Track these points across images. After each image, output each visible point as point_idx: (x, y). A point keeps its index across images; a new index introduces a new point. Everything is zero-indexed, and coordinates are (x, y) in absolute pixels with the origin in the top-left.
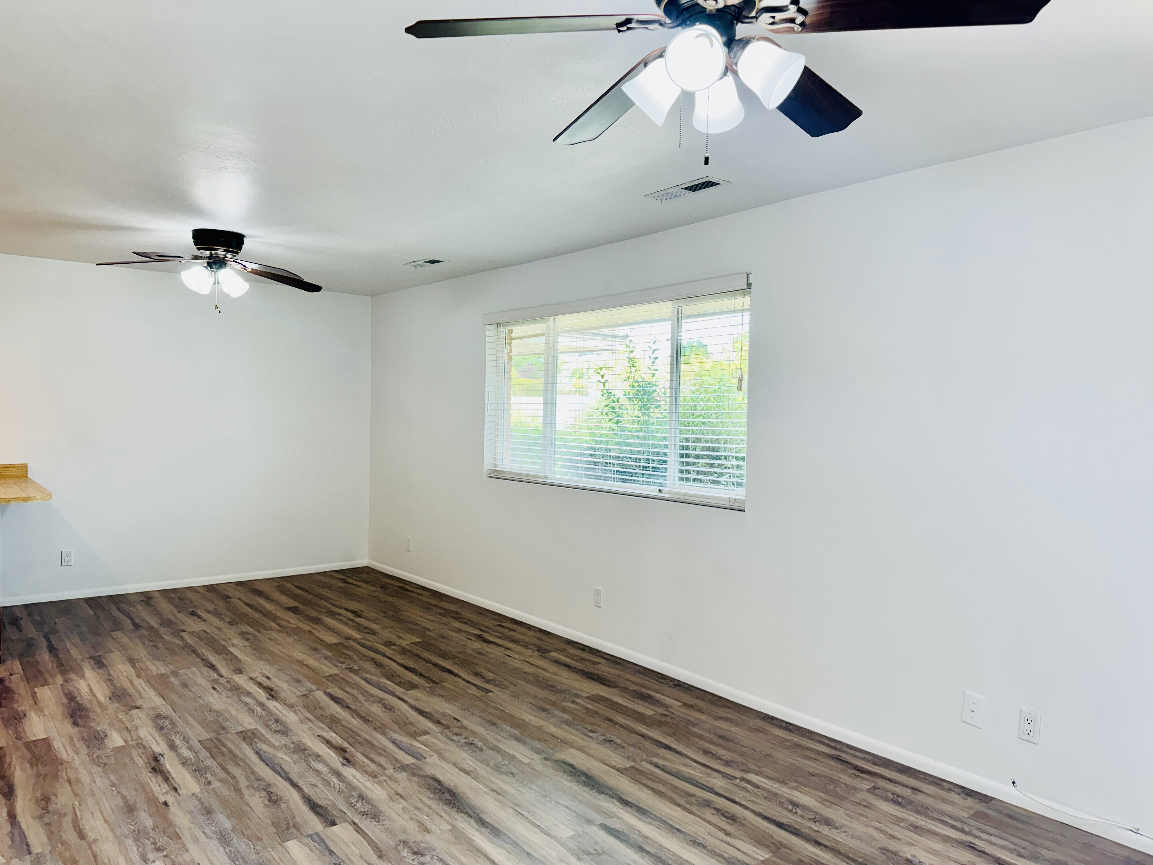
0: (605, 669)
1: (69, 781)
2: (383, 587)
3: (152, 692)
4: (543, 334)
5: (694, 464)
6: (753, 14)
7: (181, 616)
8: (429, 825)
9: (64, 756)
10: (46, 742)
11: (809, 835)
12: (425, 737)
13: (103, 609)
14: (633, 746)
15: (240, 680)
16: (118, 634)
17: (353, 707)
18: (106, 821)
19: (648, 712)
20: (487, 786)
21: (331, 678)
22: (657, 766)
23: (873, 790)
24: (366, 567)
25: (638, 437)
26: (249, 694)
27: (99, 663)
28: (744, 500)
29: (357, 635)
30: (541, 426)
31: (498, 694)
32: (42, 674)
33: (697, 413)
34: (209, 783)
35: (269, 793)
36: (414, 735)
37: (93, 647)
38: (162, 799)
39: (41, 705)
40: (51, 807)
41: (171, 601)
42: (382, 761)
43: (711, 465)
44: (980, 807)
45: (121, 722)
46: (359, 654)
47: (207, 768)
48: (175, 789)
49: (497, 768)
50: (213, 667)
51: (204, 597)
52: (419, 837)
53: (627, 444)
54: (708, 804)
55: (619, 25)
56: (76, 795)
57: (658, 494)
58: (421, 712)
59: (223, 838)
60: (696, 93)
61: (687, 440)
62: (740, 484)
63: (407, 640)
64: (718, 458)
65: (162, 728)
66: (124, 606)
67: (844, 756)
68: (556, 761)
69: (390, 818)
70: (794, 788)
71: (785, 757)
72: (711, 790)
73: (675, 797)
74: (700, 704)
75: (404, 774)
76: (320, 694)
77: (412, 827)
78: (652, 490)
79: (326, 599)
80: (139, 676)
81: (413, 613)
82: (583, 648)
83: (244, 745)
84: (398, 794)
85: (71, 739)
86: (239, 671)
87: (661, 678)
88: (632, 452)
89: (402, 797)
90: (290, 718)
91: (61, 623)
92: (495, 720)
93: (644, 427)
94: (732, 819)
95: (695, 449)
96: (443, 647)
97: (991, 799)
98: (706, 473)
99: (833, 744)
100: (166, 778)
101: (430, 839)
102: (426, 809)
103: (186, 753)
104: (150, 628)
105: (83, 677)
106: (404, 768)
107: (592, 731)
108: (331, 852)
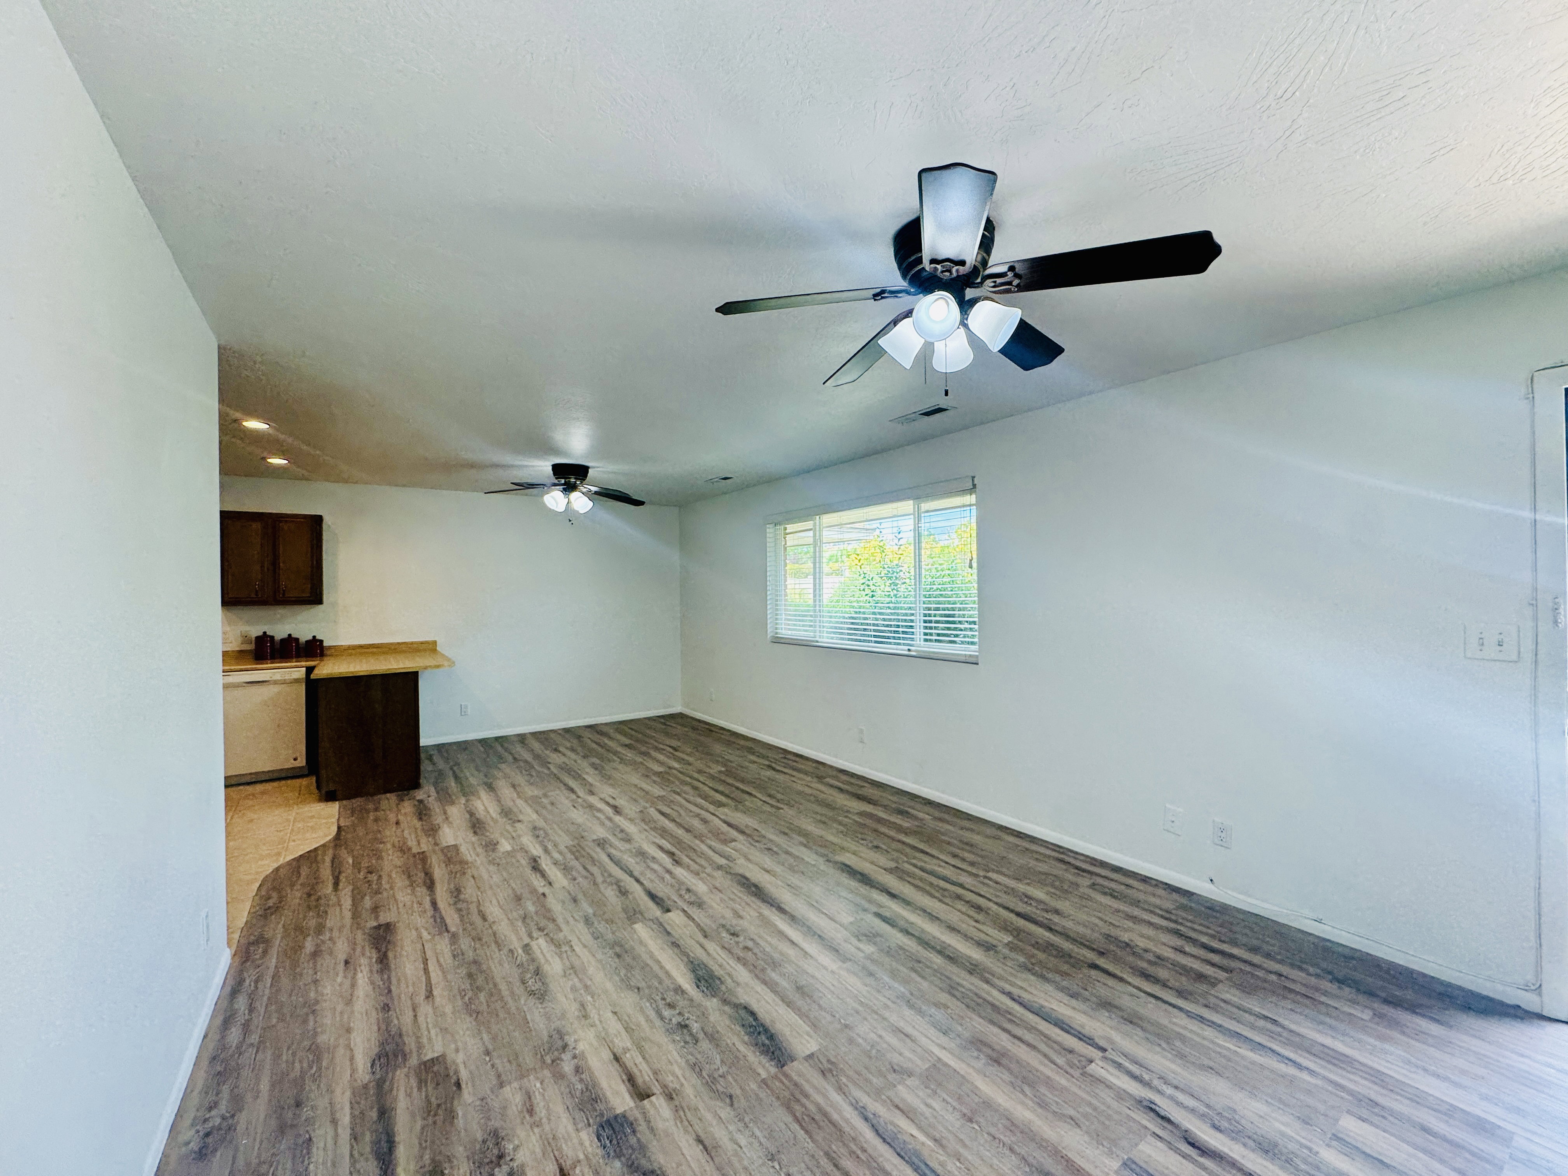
0: (869, 791)
1: (473, 877)
2: (694, 729)
3: (529, 810)
4: (811, 530)
5: (936, 628)
6: (979, 280)
7: (547, 752)
8: (742, 913)
9: (470, 859)
10: (456, 847)
11: (1042, 922)
12: (733, 843)
13: (491, 747)
14: (897, 851)
15: (592, 799)
16: (503, 766)
17: (678, 820)
18: (501, 907)
19: (906, 825)
20: (783, 882)
21: (661, 798)
22: (915, 866)
23: (1093, 886)
24: (681, 713)
25: (889, 608)
26: (599, 810)
27: (490, 787)
28: (977, 656)
29: (676, 765)
30: (811, 602)
31: (788, 812)
32: (450, 796)
33: (935, 587)
34: (575, 879)
35: (619, 887)
36: (725, 842)
37: (486, 776)
38: (541, 890)
39: (451, 819)
40: (462, 897)
41: (537, 739)
42: (703, 862)
43: (949, 629)
44: (1184, 901)
45: (507, 831)
46: (678, 779)
47: (572, 868)
48: (550, 884)
49: (791, 869)
50: (572, 790)
51: (563, 737)
52: (734, 922)
53: (880, 614)
54: (959, 897)
55: (875, 295)
56: (479, 888)
57: (907, 653)
58: (729, 825)
59: (587, 921)
60: (936, 343)
61: (929, 609)
62: (973, 643)
63: (715, 769)
64: (954, 622)
65: (538, 837)
66: (506, 745)
67: (1067, 859)
68: (836, 863)
69: (712, 907)
70: (1028, 884)
71: (1020, 860)
72: (961, 886)
73: (933, 891)
74: (946, 817)
75: (720, 872)
76: (652, 811)
77: (729, 914)
78: (902, 650)
79: (652, 737)
80: (519, 797)
81: (718, 748)
82: (853, 775)
83: (598, 850)
84: (716, 888)
85: (473, 844)
86: (592, 793)
87: (913, 797)
88: (884, 620)
89: (720, 891)
90: (631, 829)
91: (462, 757)
92: (787, 831)
93: (893, 600)
94: (979, 908)
95: (935, 616)
96: (743, 775)
97: (1193, 894)
98: (944, 635)
99: (1058, 849)
100: (543, 875)
101: (744, 924)
102: (738, 900)
103: (556, 855)
104: (526, 761)
105: (479, 798)
106: (720, 867)
107: (863, 839)
108: (669, 933)
